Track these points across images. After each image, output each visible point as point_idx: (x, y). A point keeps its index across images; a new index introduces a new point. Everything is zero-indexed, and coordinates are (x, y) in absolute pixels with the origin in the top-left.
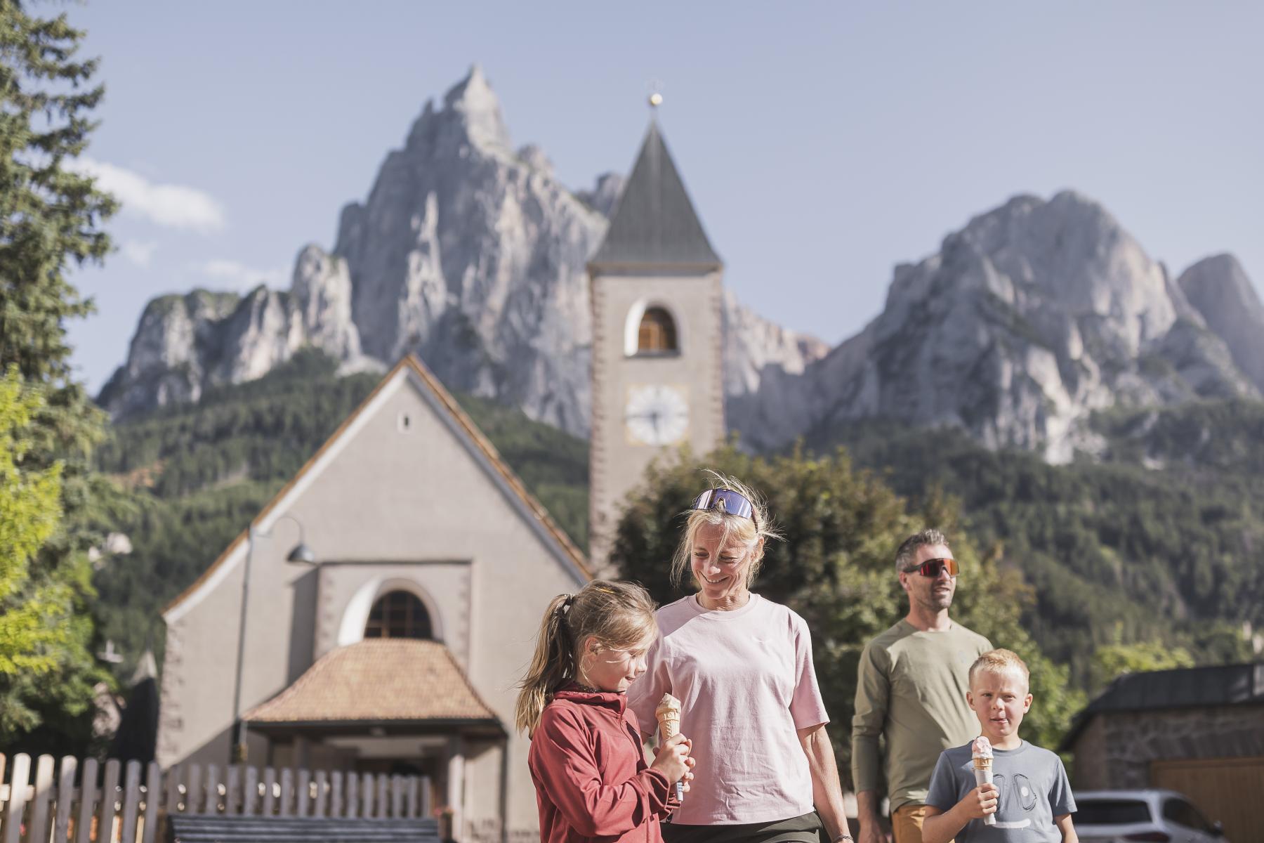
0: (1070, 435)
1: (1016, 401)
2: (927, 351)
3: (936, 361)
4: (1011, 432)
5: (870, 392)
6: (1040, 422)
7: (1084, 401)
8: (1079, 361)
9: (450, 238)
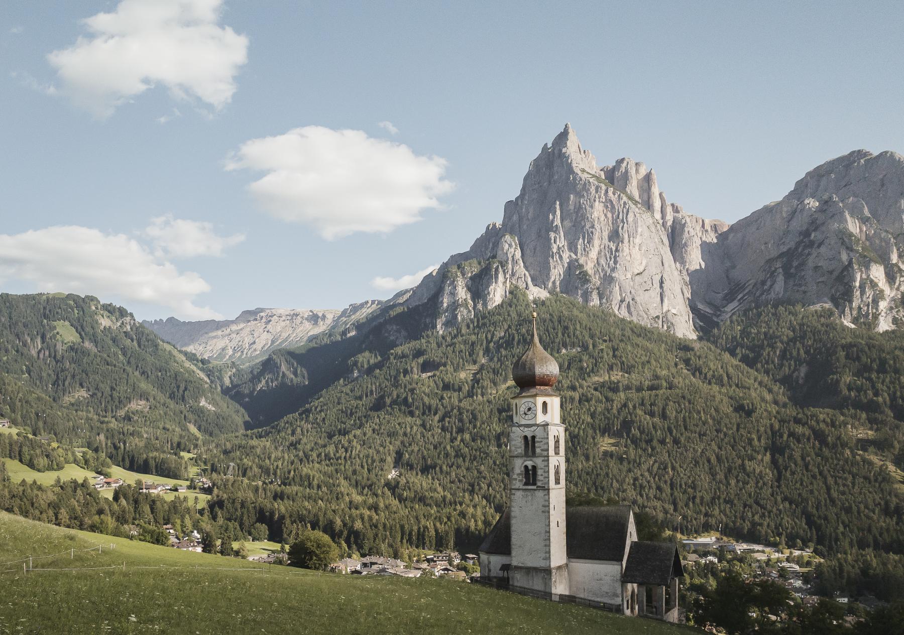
0: (891, 309)
1: (863, 293)
2: (811, 263)
3: (816, 268)
4: (860, 308)
5: (780, 284)
6: (875, 302)
7: (898, 289)
8: (896, 265)
9: (567, 223)
